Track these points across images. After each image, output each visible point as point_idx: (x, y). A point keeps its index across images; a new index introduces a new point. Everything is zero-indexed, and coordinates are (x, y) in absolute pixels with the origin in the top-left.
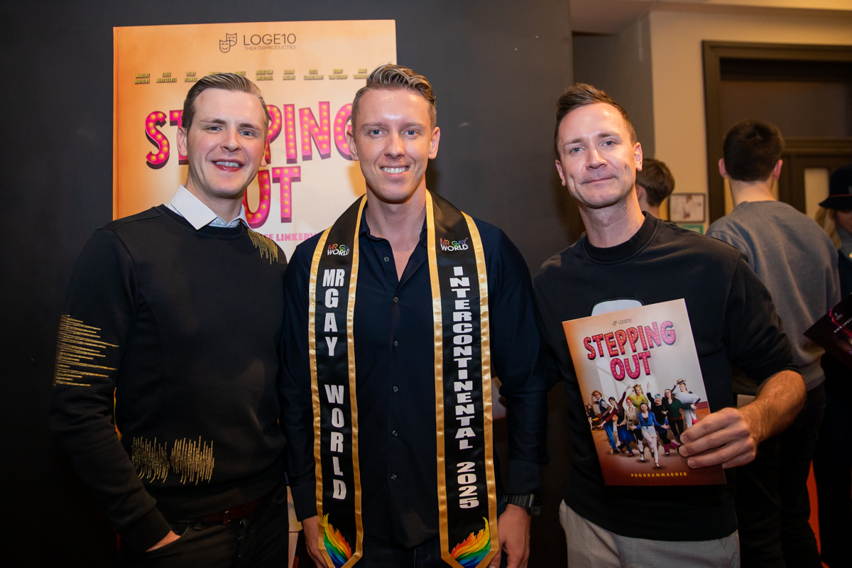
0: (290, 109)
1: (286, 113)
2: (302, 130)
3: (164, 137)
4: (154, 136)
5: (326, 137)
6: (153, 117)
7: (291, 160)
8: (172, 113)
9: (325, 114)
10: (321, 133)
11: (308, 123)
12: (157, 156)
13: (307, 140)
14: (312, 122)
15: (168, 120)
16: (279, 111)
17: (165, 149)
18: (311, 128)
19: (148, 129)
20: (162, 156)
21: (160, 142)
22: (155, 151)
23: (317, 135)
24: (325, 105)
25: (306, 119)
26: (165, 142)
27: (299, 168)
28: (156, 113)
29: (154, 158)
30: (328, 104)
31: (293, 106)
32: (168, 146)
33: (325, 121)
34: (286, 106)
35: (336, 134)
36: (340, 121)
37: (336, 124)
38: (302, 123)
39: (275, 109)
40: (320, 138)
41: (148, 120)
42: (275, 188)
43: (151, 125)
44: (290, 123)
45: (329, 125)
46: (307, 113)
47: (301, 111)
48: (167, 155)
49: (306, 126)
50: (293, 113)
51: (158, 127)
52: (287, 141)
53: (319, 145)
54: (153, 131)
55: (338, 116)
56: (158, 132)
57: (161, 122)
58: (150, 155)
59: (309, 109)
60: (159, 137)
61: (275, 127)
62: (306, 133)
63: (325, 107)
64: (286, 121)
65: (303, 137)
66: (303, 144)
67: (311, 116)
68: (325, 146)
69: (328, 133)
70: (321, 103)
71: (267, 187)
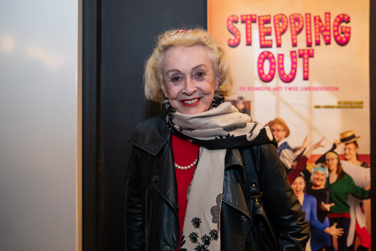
0: (308, 16)
1: (306, 18)
2: (315, 28)
3: (237, 30)
4: (232, 29)
5: (328, 33)
6: (231, 18)
7: (309, 45)
8: (242, 16)
9: (328, 19)
10: (326, 30)
11: (318, 24)
12: (234, 40)
13: (317, 34)
14: (321, 24)
15: (240, 20)
16: (302, 17)
17: (238, 37)
18: (320, 27)
19: (228, 25)
20: (237, 41)
21: (235, 32)
22: (233, 37)
23: (323, 31)
24: (328, 14)
25: (317, 22)
26: (238, 33)
27: (313, 50)
28: (233, 16)
29: (232, 42)
30: (329, 14)
31: (310, 14)
32: (240, 35)
33: (328, 24)
34: (306, 14)
35: (334, 31)
36: (336, 24)
37: (334, 26)
38: (315, 24)
39: (300, 16)
40: (325, 33)
41: (228, 20)
42: (300, 61)
43: (230, 22)
44: (308, 24)
45: (330, 26)
46: (317, 19)
47: (315, 18)
48: (239, 40)
49: (317, 26)
50: (310, 18)
51: (234, 24)
52: (307, 34)
53: (325, 37)
54: (231, 27)
55: (335, 21)
56: (234, 27)
57: (236, 22)
58: (230, 40)
59: (319, 17)
60: (235, 30)
61: (300, 26)
62: (317, 30)
63: (328, 15)
64: (307, 22)
65: (316, 32)
66: (316, 37)
67: (320, 21)
68: (328, 38)
69: (329, 31)
70: (326, 13)
71: (295, 60)
